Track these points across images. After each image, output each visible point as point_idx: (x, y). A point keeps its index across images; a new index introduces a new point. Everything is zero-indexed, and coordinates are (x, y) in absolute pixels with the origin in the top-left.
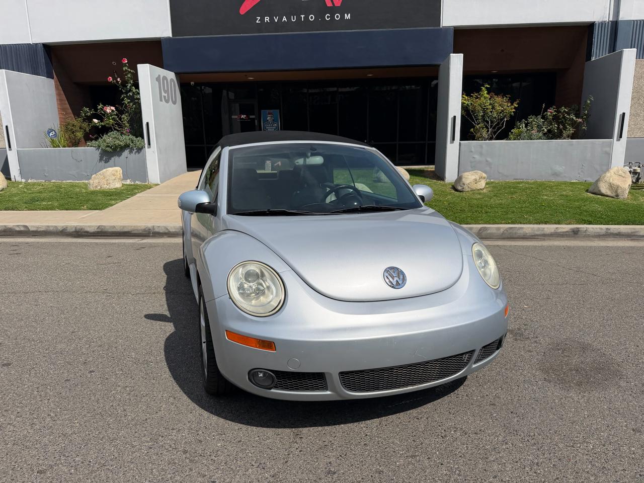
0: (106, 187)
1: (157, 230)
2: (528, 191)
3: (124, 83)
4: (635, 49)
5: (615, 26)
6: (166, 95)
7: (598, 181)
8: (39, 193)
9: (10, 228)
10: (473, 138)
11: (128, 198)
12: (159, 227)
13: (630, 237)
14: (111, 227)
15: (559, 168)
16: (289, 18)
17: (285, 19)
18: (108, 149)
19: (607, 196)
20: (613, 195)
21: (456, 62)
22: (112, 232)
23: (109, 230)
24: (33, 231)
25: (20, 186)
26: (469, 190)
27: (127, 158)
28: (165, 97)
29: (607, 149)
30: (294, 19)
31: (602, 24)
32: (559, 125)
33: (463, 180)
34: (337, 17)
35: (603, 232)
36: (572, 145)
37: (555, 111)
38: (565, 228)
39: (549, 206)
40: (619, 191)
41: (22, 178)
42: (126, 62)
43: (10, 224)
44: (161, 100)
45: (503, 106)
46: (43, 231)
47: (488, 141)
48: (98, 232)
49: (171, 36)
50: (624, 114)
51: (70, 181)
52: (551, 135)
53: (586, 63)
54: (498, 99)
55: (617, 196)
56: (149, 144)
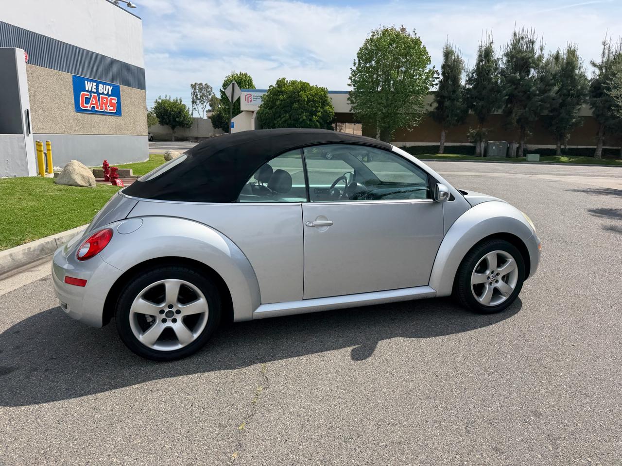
40: (91, 181)
50: (28, 110)
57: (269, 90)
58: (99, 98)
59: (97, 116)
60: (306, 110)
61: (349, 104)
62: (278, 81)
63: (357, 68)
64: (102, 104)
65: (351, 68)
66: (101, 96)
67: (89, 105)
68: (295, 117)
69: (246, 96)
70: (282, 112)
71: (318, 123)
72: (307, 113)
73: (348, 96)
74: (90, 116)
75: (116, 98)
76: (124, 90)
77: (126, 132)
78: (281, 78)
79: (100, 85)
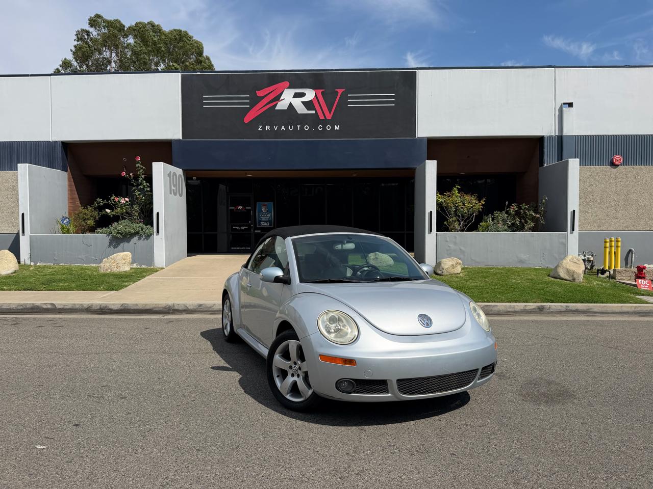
0: (116, 270)
1: (176, 307)
2: (499, 276)
3: (136, 177)
4: (578, 160)
5: (560, 139)
6: (175, 189)
7: (556, 267)
8: (53, 275)
9: (38, 306)
10: (447, 230)
11: (140, 280)
12: (178, 304)
13: (586, 313)
14: (134, 305)
15: (523, 256)
16: (287, 128)
17: (283, 128)
18: (119, 235)
19: (566, 280)
20: (571, 279)
21: (431, 168)
22: (135, 309)
23: (132, 308)
24: (59, 309)
25: (31, 269)
26: (448, 274)
27: (135, 244)
28: (174, 190)
29: (563, 240)
30: (291, 128)
31: (550, 138)
32: (521, 220)
33: (442, 265)
34: (329, 128)
35: (563, 309)
36: (533, 236)
37: (517, 207)
38: (532, 305)
39: (518, 288)
40: (575, 276)
41: (31, 261)
42: (139, 159)
43: (38, 303)
44: (171, 193)
45: (472, 203)
46: (69, 309)
47: (460, 233)
48: (121, 310)
49: (181, 138)
50: (574, 211)
51: (78, 265)
52: (514, 228)
53: (540, 168)
54: (468, 197)
55: (574, 279)
56: (158, 231)
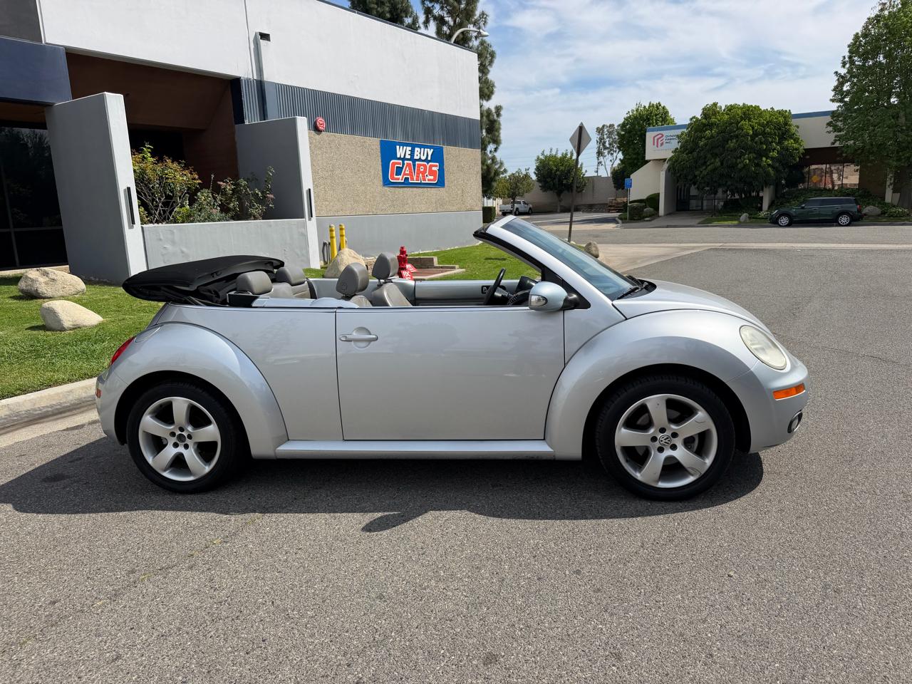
5: (261, 85)
21: (115, 104)
31: (248, 82)
32: (241, 202)
36: (270, 226)
37: (233, 184)
50: (310, 190)
52: (231, 214)
53: (238, 125)
54: (173, 165)
57: (690, 124)
58: (414, 165)
59: (411, 189)
60: (748, 149)
61: (829, 132)
62: (704, 109)
63: (850, 71)
64: (418, 174)
65: (836, 73)
66: (417, 163)
67: (400, 177)
68: (730, 162)
69: (654, 137)
70: (709, 156)
71: (770, 169)
72: (751, 155)
73: (829, 119)
74: (401, 190)
75: (438, 164)
76: (449, 152)
77: (451, 208)
78: (711, 103)
79: (417, 149)
